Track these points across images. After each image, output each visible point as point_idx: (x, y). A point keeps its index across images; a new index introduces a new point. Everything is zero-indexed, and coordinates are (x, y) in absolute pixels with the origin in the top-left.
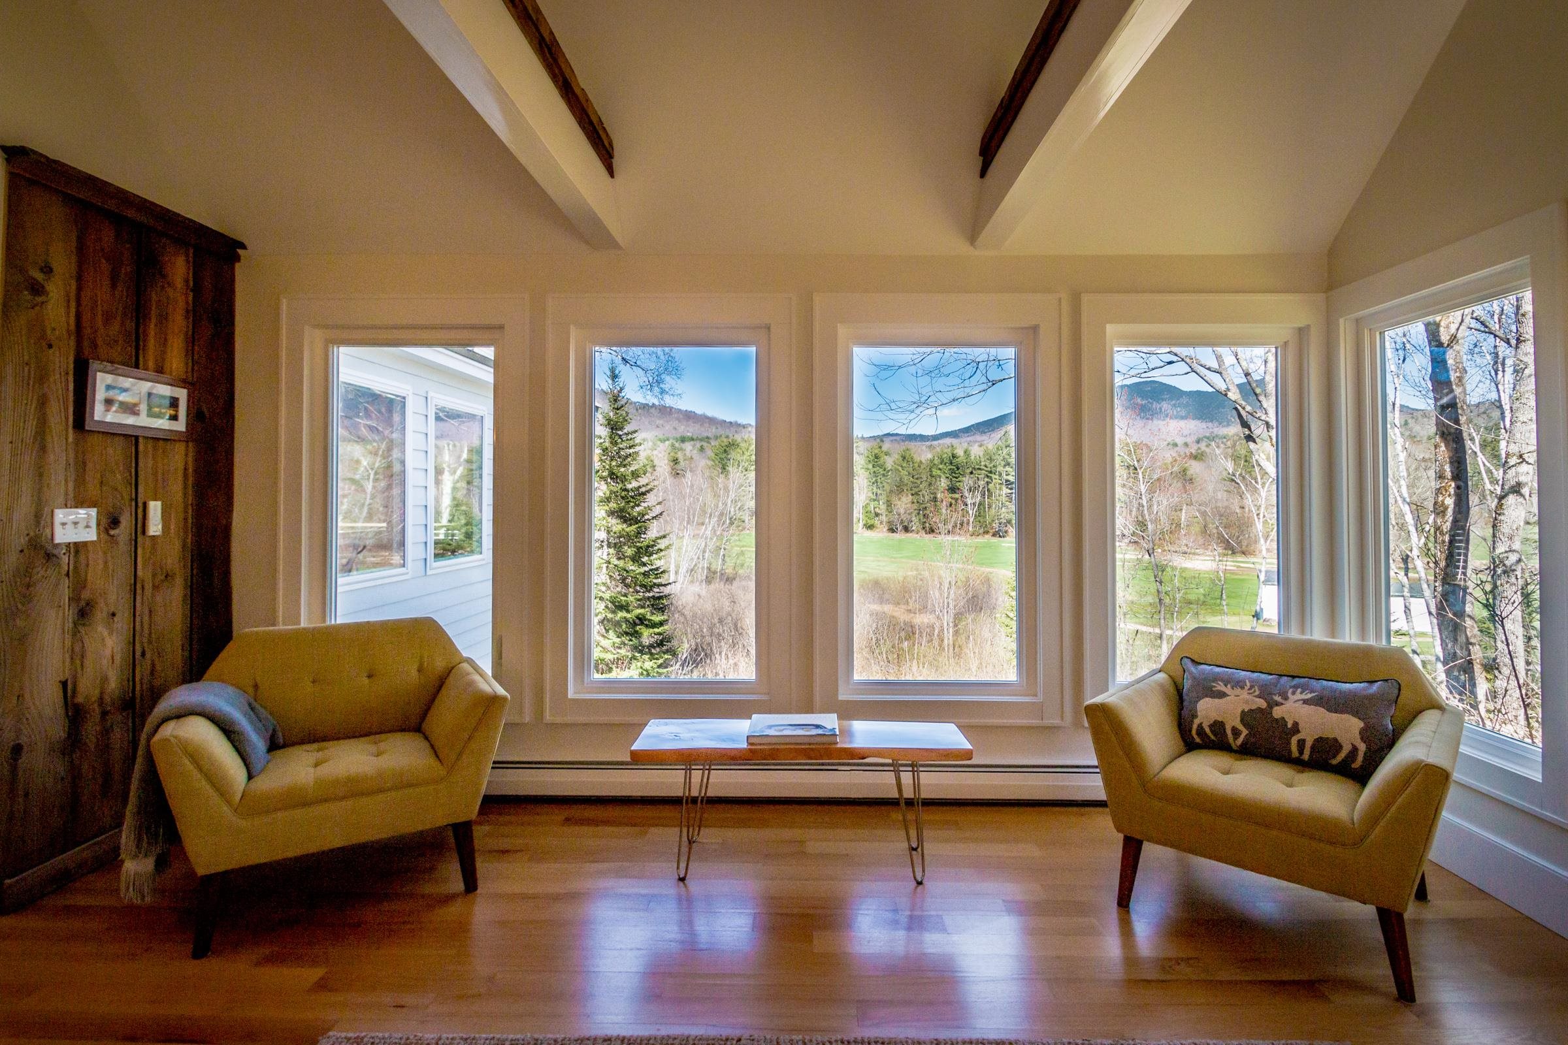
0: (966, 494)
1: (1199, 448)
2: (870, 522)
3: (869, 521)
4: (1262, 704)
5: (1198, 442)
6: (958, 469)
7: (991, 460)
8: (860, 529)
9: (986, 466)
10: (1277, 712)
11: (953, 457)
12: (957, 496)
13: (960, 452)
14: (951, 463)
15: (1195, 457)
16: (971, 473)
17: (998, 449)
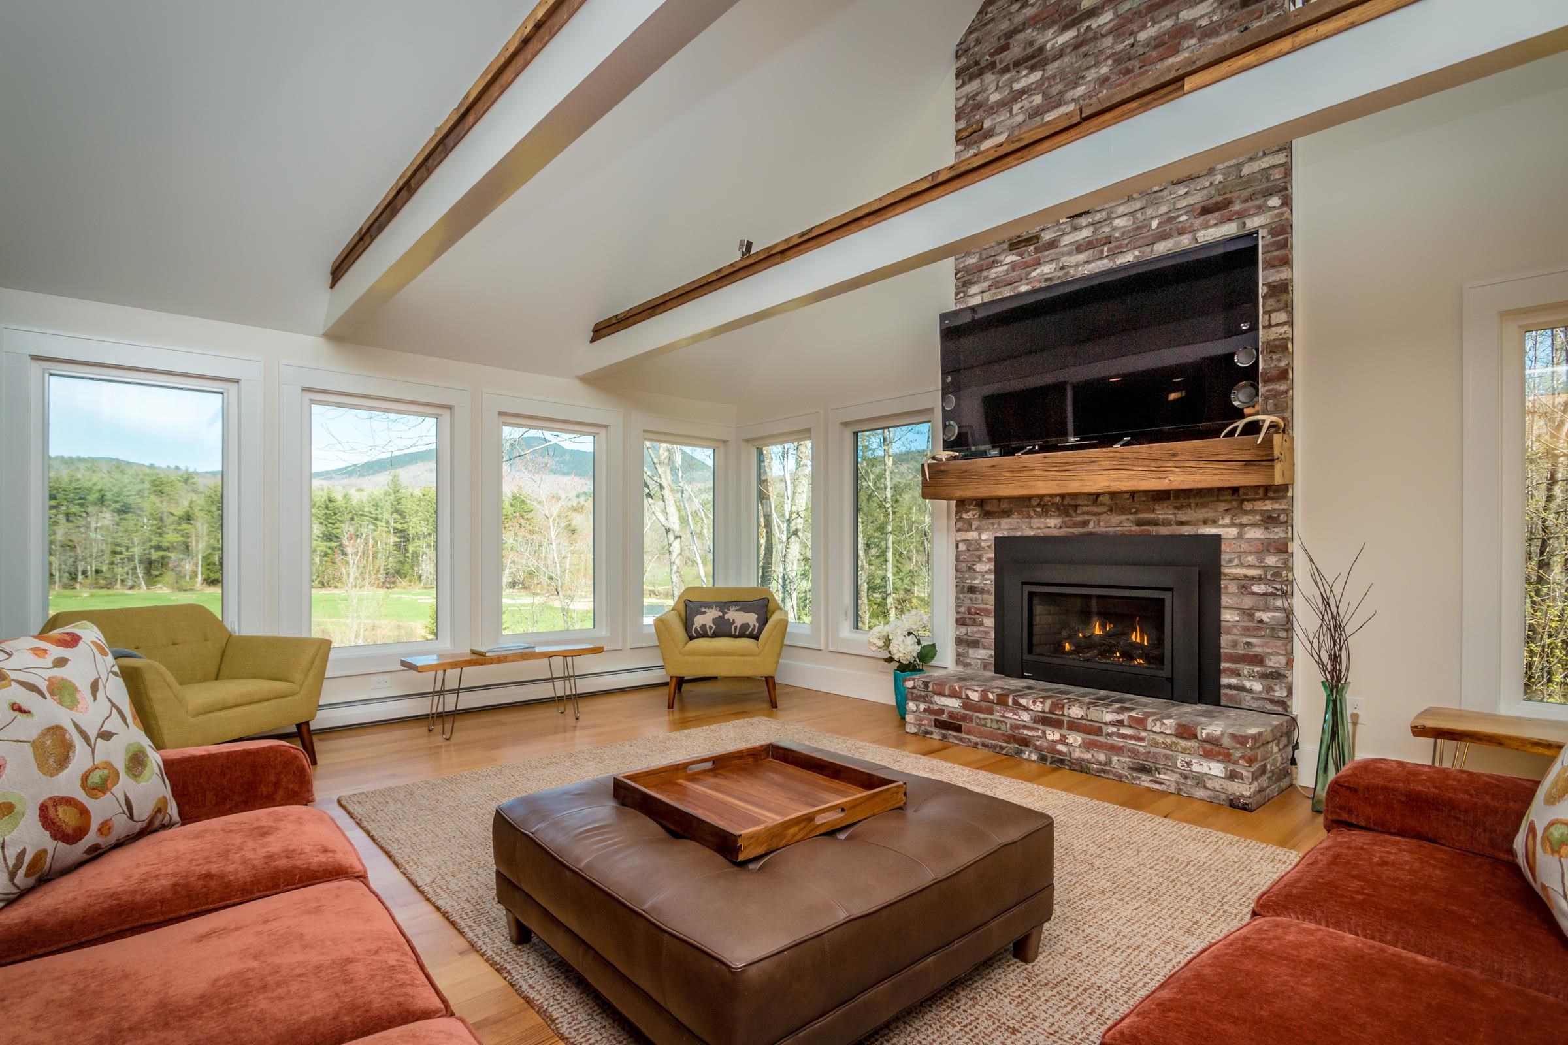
0: (345, 542)
1: (579, 503)
2: (213, 576)
3: (211, 575)
4: (720, 614)
5: (578, 497)
6: (335, 514)
7: (376, 506)
8: (198, 585)
9: (371, 513)
10: (726, 616)
11: (330, 501)
12: (334, 544)
13: (338, 496)
14: (327, 508)
15: (575, 510)
16: (352, 519)
17: (385, 494)
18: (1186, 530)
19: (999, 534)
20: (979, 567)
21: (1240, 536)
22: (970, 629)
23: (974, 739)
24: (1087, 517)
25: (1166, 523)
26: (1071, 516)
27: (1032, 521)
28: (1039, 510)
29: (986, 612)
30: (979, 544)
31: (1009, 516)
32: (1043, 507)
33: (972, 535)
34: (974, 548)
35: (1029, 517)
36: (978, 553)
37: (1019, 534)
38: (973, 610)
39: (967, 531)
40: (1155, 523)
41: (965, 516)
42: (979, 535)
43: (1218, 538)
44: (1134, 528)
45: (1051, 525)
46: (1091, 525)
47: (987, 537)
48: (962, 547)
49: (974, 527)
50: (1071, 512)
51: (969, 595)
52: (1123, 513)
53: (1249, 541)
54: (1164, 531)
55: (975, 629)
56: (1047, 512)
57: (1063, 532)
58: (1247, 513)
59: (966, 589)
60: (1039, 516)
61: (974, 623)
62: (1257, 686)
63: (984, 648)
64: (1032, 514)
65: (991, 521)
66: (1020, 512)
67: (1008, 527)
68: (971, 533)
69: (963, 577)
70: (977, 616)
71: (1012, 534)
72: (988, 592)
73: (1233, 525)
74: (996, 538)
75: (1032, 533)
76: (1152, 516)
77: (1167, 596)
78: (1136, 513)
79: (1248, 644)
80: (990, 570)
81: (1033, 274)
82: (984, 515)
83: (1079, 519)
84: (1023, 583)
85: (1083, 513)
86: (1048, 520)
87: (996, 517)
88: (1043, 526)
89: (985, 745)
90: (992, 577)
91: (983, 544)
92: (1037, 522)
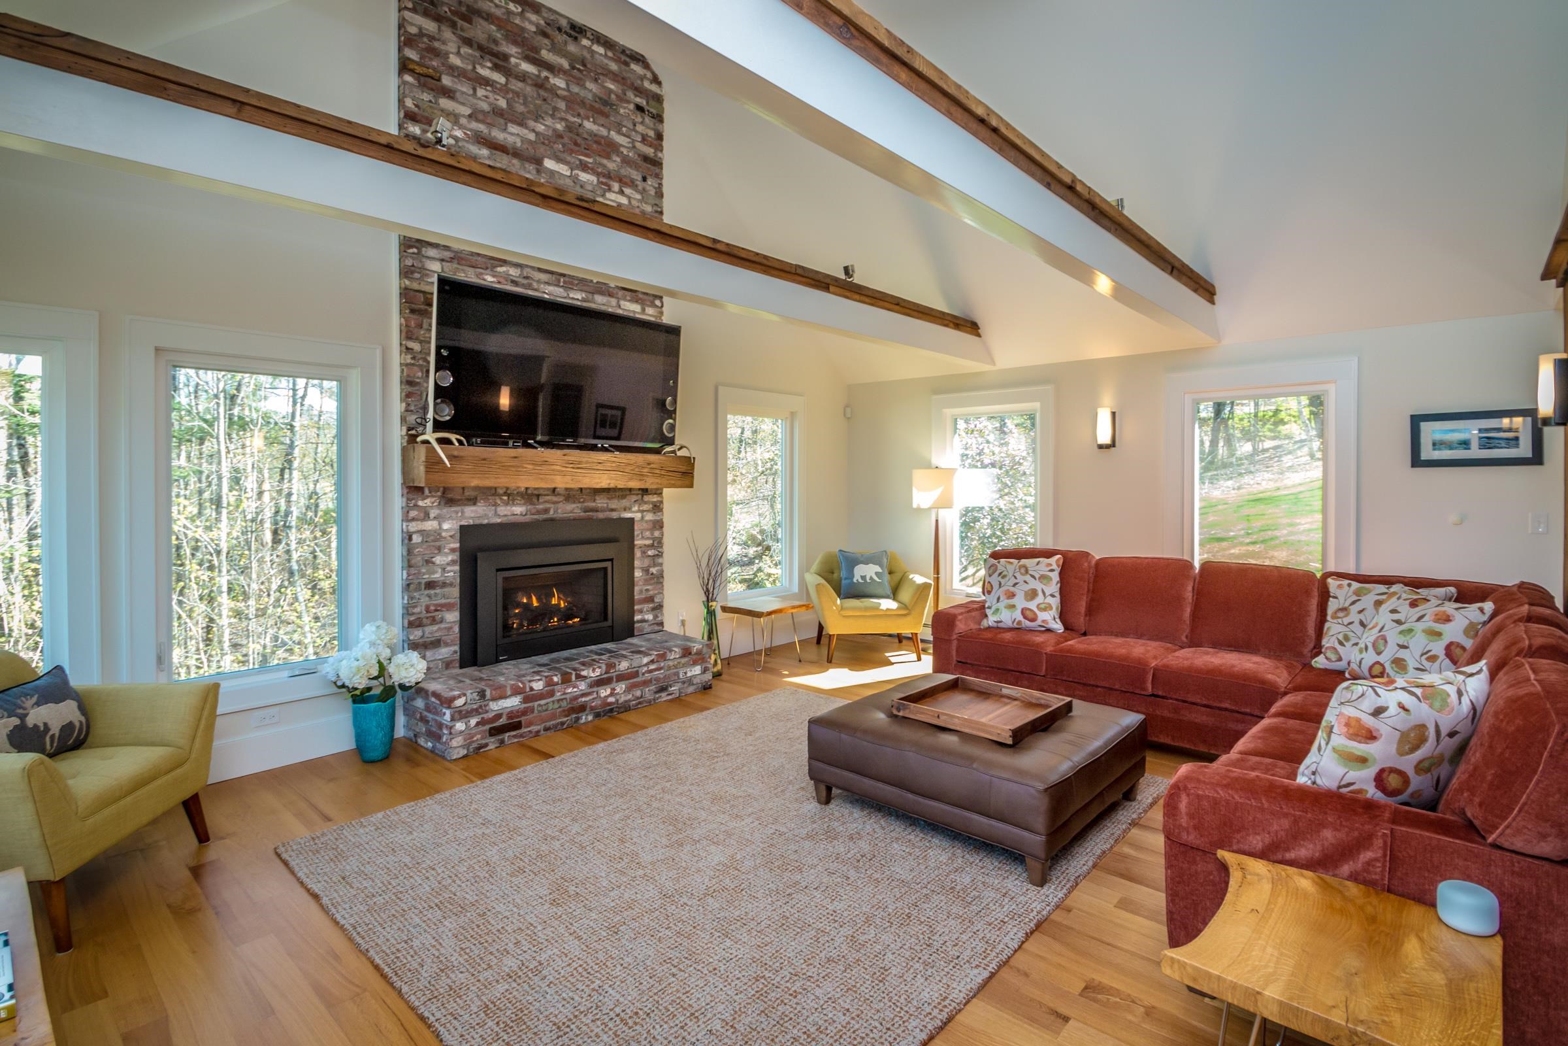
18: (615, 515)
19: (464, 523)
20: (438, 560)
21: (643, 517)
22: (428, 629)
23: (534, 728)
24: (548, 505)
25: (603, 510)
26: (534, 504)
27: (499, 509)
28: (505, 498)
29: (449, 607)
30: (439, 534)
31: (475, 504)
32: (509, 495)
33: (430, 525)
34: (434, 540)
35: (496, 505)
36: (437, 544)
37: (486, 522)
38: (432, 608)
39: (423, 520)
40: (596, 510)
41: (420, 503)
42: (440, 524)
43: (632, 520)
44: (582, 514)
45: (517, 511)
46: (552, 512)
47: (449, 526)
48: (416, 539)
49: (432, 515)
50: (535, 500)
51: (427, 592)
52: (574, 502)
53: (647, 522)
54: (601, 515)
55: (435, 628)
56: (513, 500)
57: (528, 518)
58: (646, 503)
59: (423, 587)
60: (507, 504)
61: (434, 621)
62: (650, 617)
63: (447, 645)
64: (499, 502)
65: (453, 509)
66: (486, 499)
67: (474, 514)
68: (430, 523)
69: (419, 573)
70: (437, 613)
71: (478, 522)
72: (451, 585)
73: (639, 511)
74: (461, 527)
75: (499, 521)
76: (594, 504)
77: (608, 564)
78: (583, 502)
79: (647, 590)
80: (453, 562)
81: (499, 269)
82: (446, 503)
83: (541, 507)
84: (498, 570)
85: (546, 502)
86: (514, 508)
87: (459, 505)
88: (509, 513)
89: (546, 729)
90: (457, 568)
91: (444, 534)
92: (503, 510)
